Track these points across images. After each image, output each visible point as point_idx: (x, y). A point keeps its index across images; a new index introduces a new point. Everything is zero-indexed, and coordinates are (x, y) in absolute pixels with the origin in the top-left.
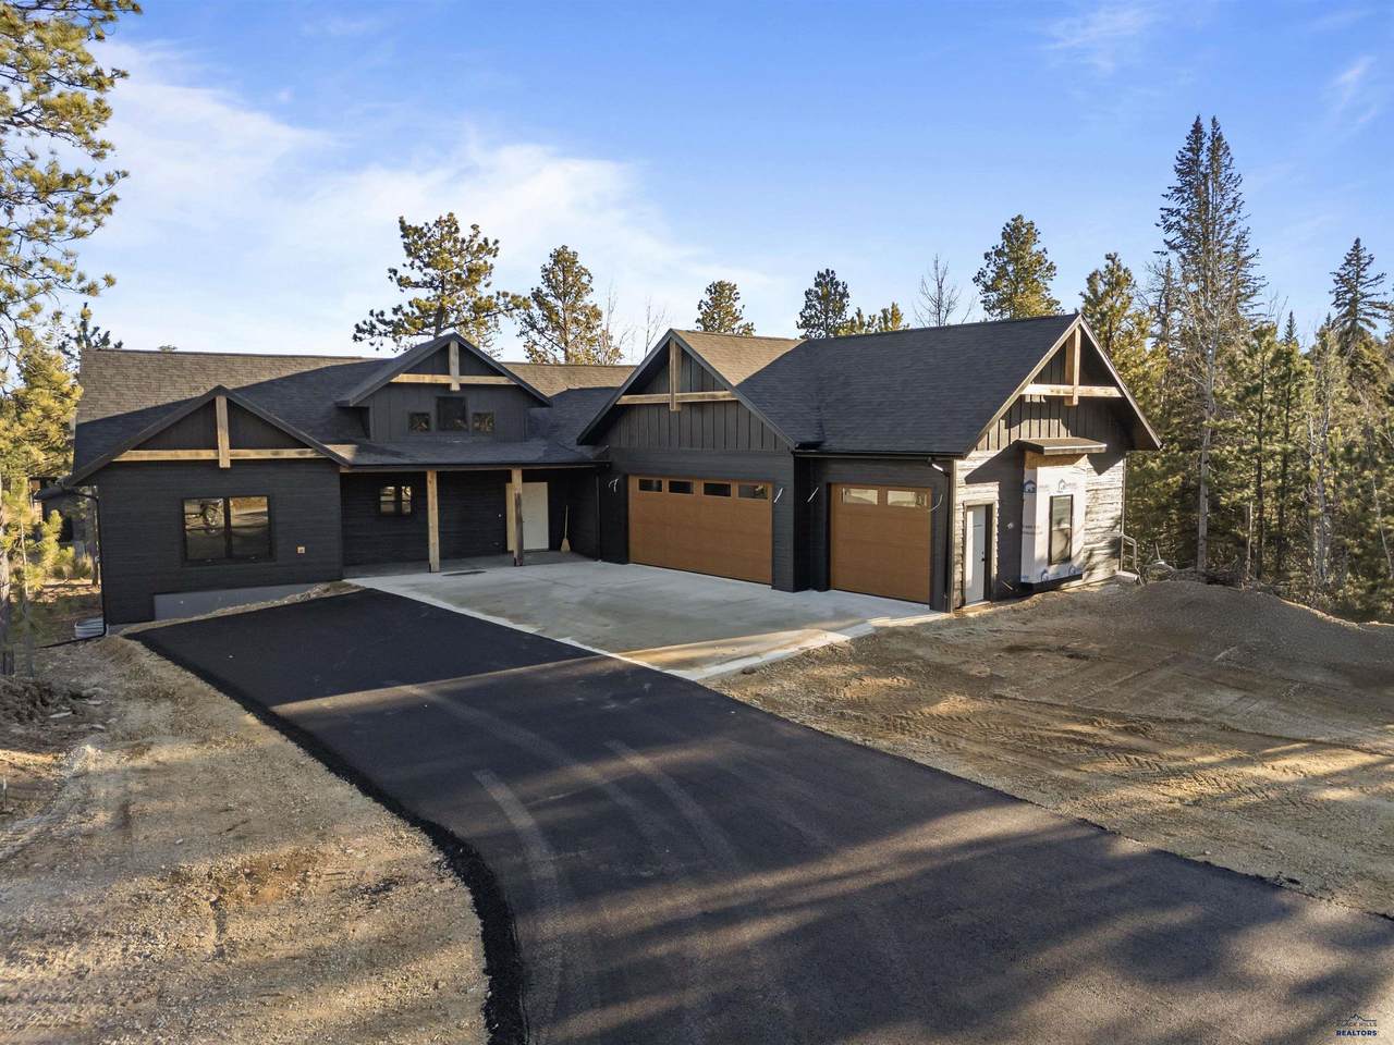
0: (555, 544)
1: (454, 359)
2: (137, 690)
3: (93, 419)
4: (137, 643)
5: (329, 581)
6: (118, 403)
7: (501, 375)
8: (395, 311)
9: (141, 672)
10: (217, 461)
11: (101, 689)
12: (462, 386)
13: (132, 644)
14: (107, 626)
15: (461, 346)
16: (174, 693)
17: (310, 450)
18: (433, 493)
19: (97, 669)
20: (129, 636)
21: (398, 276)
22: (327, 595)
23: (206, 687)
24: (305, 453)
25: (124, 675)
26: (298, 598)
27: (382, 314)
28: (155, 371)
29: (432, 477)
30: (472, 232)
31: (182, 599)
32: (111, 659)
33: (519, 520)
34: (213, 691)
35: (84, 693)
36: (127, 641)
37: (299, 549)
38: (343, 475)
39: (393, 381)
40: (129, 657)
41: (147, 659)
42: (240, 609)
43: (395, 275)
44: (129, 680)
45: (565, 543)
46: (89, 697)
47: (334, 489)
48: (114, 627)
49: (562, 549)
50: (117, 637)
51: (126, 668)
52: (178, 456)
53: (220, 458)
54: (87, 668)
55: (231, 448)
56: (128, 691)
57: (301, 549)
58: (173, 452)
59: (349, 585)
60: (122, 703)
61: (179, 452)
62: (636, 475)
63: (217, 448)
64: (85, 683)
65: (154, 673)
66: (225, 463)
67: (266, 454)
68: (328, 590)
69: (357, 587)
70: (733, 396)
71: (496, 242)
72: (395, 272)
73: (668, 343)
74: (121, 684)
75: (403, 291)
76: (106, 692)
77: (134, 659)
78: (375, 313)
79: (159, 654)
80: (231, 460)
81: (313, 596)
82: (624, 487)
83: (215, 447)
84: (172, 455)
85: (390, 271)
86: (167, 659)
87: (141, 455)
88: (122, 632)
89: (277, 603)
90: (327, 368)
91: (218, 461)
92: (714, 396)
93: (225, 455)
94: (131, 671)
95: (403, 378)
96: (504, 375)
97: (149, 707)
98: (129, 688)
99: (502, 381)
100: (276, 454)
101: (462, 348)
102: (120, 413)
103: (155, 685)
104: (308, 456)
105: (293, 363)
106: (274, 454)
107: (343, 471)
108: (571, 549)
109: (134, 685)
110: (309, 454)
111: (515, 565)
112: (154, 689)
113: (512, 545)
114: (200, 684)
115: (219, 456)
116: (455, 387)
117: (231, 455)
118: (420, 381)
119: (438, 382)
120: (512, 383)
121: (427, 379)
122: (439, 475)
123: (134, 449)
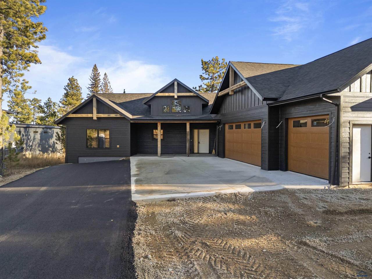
1: (176, 87)
5: (126, 157)
7: (191, 92)
12: (178, 96)
15: (178, 83)
18: (159, 130)
24: (117, 115)
29: (159, 125)
31: (85, 159)
33: (199, 143)
37: (117, 146)
38: (131, 123)
39: (156, 95)
45: (214, 151)
47: (128, 128)
49: (213, 154)
52: (83, 116)
55: (97, 114)
57: (118, 146)
62: (227, 123)
63: (93, 114)
66: (95, 118)
67: (106, 116)
70: (245, 82)
82: (224, 129)
84: (81, 115)
85: (200, 76)
87: (73, 115)
91: (93, 117)
92: (240, 85)
93: (95, 115)
95: (160, 94)
96: (192, 92)
99: (192, 94)
100: (109, 115)
101: (178, 84)
104: (118, 116)
105: (144, 95)
106: (108, 116)
108: (216, 154)
111: (187, 156)
113: (196, 151)
115: (93, 116)
116: (176, 97)
117: (97, 116)
118: (165, 95)
119: (170, 95)
120: (195, 95)
121: (167, 94)
122: (161, 123)
123: (72, 114)
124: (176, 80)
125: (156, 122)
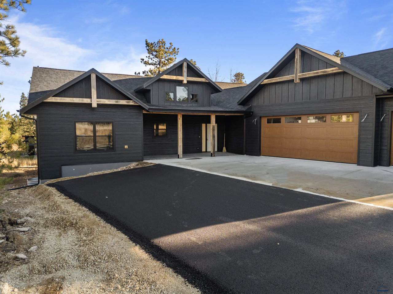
0: (220, 150)
1: (185, 69)
2: (52, 220)
3: (37, 91)
4: (53, 188)
5: (138, 161)
6: (48, 86)
8: (144, 73)
9: (55, 207)
10: (91, 104)
11: (29, 218)
12: (188, 81)
13: (50, 189)
14: (40, 180)
16: (77, 223)
17: (132, 101)
18: (180, 124)
19: (31, 203)
20: (49, 185)
21: (144, 61)
22: (138, 167)
23: (97, 219)
24: (129, 102)
25: (45, 208)
26: (124, 168)
27: (139, 73)
28: (63, 76)
29: (180, 117)
30: (170, 45)
31: (74, 168)
32: (39, 197)
34: (103, 223)
35: (19, 221)
36: (48, 187)
37: (125, 146)
38: (144, 114)
39: (161, 77)
40: (48, 197)
41: (59, 198)
42: (100, 173)
43: (143, 61)
44: (48, 212)
45: (224, 148)
46: (22, 224)
47: (140, 120)
48: (43, 181)
49: (223, 151)
50: (43, 185)
51: (46, 203)
52: (73, 101)
53: (93, 102)
54: (26, 203)
55: (97, 98)
56: (47, 220)
57: (126, 147)
58: (71, 99)
59: (147, 163)
60: (42, 230)
61: (74, 99)
62: (266, 117)
63: (91, 98)
64: (22, 212)
65: (63, 208)
66: (94, 105)
67: (112, 102)
68: (138, 165)
69: (151, 163)
70: (340, 69)
71: (178, 49)
72: (143, 60)
73: (295, 51)
74: (42, 214)
75: (146, 66)
76: (32, 220)
77: (51, 198)
78: (137, 73)
79: (66, 195)
80: (97, 104)
81: (132, 167)
82: (259, 122)
83: (90, 97)
84: (71, 100)
85: (141, 59)
86: (70, 198)
87: (57, 99)
88: (46, 183)
89: (115, 170)
90: (129, 79)
92: (324, 72)
93: (95, 101)
94: (49, 205)
95: (165, 77)
96: (204, 78)
97: (60, 235)
98: (48, 218)
99: (203, 80)
101: (188, 65)
102: (49, 90)
103: (64, 216)
106: (116, 102)
107: (144, 112)
108: (227, 151)
109: (50, 216)
110: (131, 103)
111: (212, 156)
112: (63, 220)
113: (204, 149)
114: (92, 216)
115: (92, 101)
116: (185, 82)
117: (97, 102)
118: (172, 79)
119: (179, 79)
120: (207, 81)
121: (174, 78)
122: (183, 115)
123: (53, 96)
124: (185, 60)
125: (176, 114)
